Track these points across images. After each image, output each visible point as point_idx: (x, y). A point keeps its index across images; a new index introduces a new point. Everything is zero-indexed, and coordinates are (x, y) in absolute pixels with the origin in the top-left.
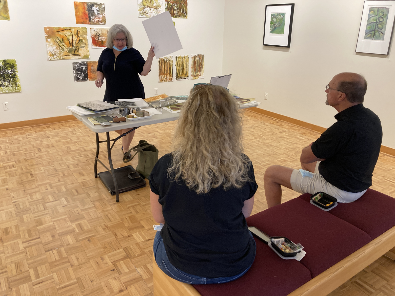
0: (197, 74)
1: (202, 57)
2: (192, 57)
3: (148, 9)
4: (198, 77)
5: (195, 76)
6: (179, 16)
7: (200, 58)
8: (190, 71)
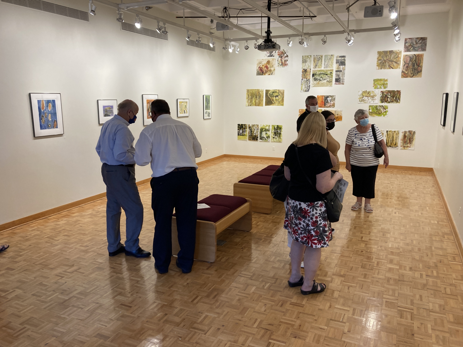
0: (407, 145)
1: (413, 133)
2: (402, 132)
3: (366, 98)
4: (407, 148)
5: (405, 147)
6: (392, 102)
7: (410, 134)
8: (400, 142)
